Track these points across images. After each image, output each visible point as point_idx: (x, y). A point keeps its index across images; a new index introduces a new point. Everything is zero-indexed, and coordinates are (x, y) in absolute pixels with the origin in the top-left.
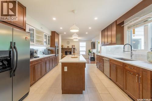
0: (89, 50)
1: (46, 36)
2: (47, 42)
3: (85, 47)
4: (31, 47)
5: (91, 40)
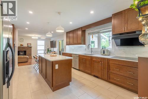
0: (48, 49)
3: (44, 46)
5: (50, 39)
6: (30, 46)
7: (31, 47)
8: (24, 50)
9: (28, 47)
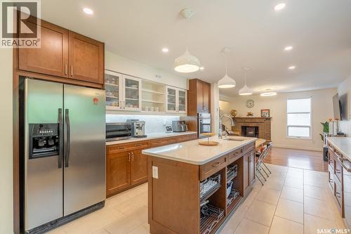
0: (326, 124)
1: (171, 92)
2: (177, 105)
3: (309, 116)
6: (267, 116)
7: (269, 119)
8: (254, 125)
9: (262, 118)
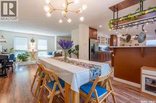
1: (106, 39)
2: (108, 43)
4: (99, 46)
